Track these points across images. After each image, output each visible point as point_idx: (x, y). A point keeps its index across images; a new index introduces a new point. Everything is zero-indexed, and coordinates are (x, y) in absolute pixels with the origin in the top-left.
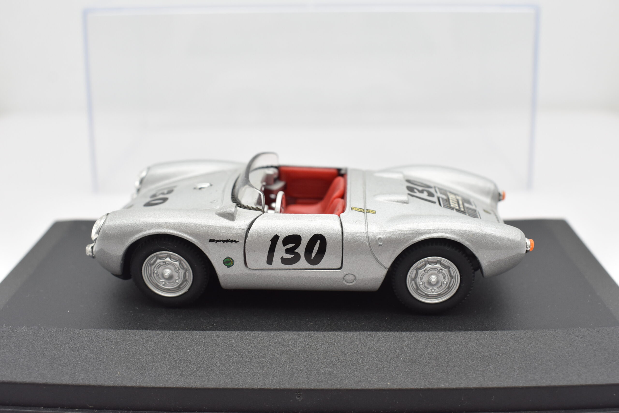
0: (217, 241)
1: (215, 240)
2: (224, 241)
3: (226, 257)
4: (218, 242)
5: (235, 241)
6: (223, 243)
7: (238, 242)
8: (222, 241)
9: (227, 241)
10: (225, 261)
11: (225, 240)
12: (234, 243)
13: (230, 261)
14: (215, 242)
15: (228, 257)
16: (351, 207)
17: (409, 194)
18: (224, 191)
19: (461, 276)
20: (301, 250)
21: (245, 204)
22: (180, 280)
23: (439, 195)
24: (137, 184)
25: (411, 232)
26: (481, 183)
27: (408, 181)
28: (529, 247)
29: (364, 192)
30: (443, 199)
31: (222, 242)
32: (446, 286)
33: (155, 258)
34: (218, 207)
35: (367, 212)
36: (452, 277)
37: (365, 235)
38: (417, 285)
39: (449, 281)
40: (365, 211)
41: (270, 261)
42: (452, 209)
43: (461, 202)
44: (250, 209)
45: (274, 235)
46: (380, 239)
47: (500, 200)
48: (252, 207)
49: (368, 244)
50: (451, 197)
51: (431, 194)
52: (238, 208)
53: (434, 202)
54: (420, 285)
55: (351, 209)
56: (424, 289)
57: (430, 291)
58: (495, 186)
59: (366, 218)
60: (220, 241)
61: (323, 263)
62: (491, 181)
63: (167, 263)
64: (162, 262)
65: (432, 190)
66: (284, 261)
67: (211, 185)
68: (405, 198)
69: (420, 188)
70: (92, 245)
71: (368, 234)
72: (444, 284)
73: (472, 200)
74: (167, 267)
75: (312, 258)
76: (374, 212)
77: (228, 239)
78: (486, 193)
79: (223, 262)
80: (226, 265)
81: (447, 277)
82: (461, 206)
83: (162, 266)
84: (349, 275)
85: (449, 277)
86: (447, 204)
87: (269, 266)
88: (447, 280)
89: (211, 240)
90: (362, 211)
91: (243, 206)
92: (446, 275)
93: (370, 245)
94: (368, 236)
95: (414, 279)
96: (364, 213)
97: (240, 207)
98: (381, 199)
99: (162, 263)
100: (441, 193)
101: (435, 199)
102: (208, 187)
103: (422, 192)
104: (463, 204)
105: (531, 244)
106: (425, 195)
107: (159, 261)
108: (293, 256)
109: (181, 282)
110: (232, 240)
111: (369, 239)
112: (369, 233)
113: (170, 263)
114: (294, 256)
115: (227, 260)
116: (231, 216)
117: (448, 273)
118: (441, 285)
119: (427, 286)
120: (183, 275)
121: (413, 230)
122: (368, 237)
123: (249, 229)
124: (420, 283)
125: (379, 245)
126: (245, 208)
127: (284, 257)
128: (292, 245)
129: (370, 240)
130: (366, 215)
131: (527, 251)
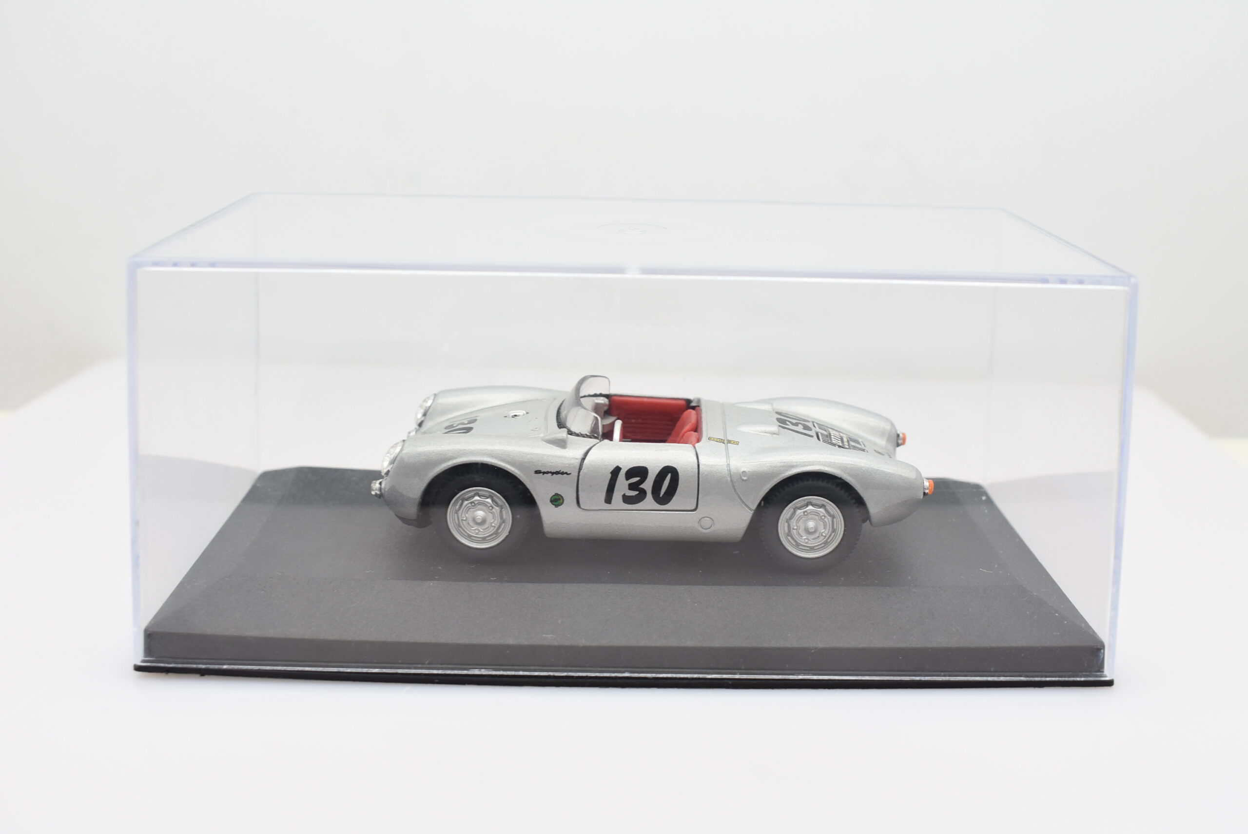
0: (544, 473)
1: (542, 471)
2: (553, 473)
3: (554, 494)
4: (545, 475)
5: (566, 473)
6: (552, 475)
7: (570, 474)
8: (551, 472)
9: (557, 473)
10: (552, 499)
11: (555, 471)
12: (565, 475)
13: (559, 499)
14: (542, 474)
15: (557, 493)
16: (709, 437)
17: (780, 426)
18: (546, 418)
19: (845, 531)
20: (648, 485)
21: (577, 432)
22: (496, 522)
23: (818, 430)
24: (420, 416)
25: (782, 464)
26: (874, 422)
27: (777, 413)
28: (927, 489)
29: (724, 422)
30: (822, 434)
31: (550, 474)
32: (824, 538)
33: (461, 501)
34: (542, 435)
35: (728, 443)
36: (834, 530)
37: (726, 468)
38: (790, 528)
39: (829, 534)
40: (726, 442)
41: (608, 500)
42: (834, 445)
43: (845, 440)
44: (584, 437)
45: (615, 466)
46: (744, 473)
47: (898, 445)
48: (586, 435)
49: (729, 479)
50: (832, 432)
51: (806, 428)
52: (569, 436)
53: (812, 436)
54: (793, 529)
55: (709, 439)
56: (797, 536)
57: (804, 539)
58: (892, 425)
59: (727, 449)
60: (548, 473)
61: (674, 503)
62: (887, 420)
63: (476, 502)
64: (470, 503)
65: (810, 425)
66: (627, 499)
67: (527, 413)
68: (775, 428)
69: (794, 421)
70: (381, 480)
71: (729, 467)
72: (822, 535)
73: (860, 440)
74: (477, 508)
75: (661, 496)
76: (737, 443)
77: (558, 470)
78: (882, 434)
79: (549, 501)
80: (553, 504)
81: (828, 528)
82: (846, 443)
83: (470, 508)
84: (705, 519)
85: (831, 529)
86: (827, 439)
87: (607, 506)
88: (826, 532)
89: (538, 472)
90: (722, 441)
91: (575, 433)
92: (828, 525)
93: (732, 481)
94: (730, 469)
95: (788, 521)
96: (724, 443)
97: (571, 434)
98: (745, 429)
99: (470, 505)
100: (820, 428)
101: (813, 433)
102: (524, 415)
103: (796, 424)
104: (848, 441)
105: (930, 485)
106: (800, 428)
107: (466, 502)
108: (637, 492)
109: (498, 524)
110: (563, 472)
111: (730, 474)
112: (731, 466)
113: (480, 503)
114: (638, 494)
115: (556, 497)
116: (561, 444)
117: (831, 522)
118: (819, 537)
119: (801, 533)
120: (499, 515)
121: (784, 462)
122: (729, 471)
123: (583, 459)
124: (794, 526)
125: (743, 480)
126: (577, 435)
127: (626, 494)
128: (637, 479)
129: (732, 473)
130: (727, 446)
131: (924, 493)
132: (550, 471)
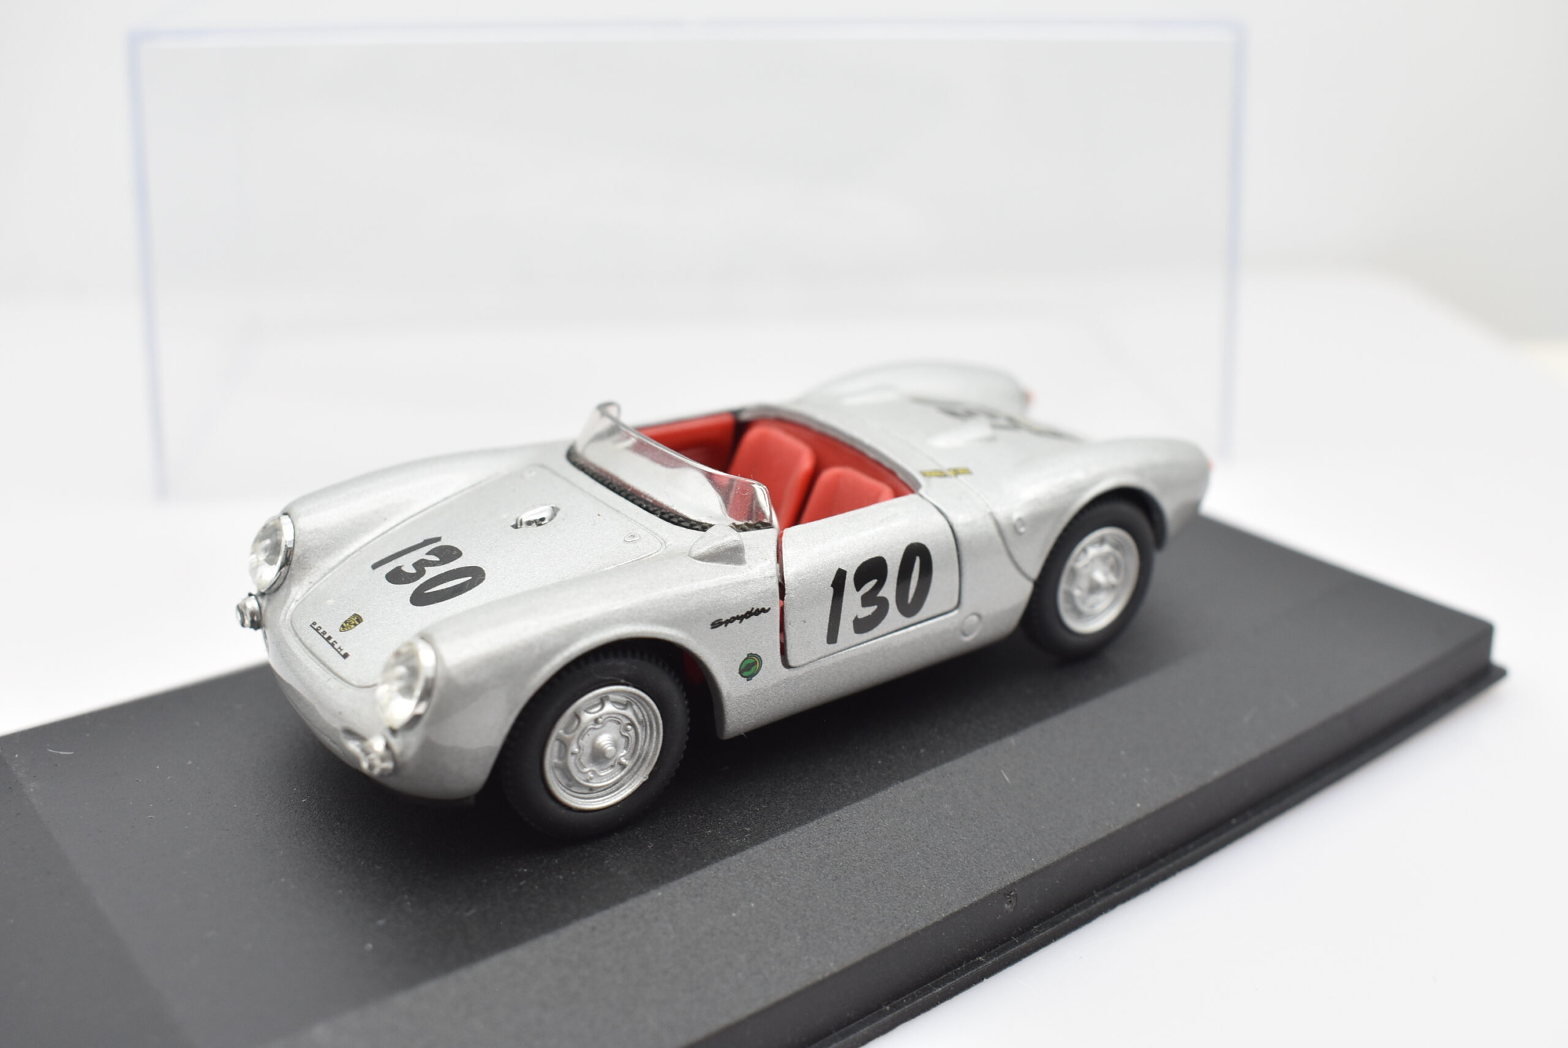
0: (727, 622)
1: (724, 620)
2: (740, 618)
3: (746, 656)
4: (730, 625)
5: (760, 611)
6: (740, 622)
7: (769, 609)
8: (738, 617)
9: (749, 615)
10: (743, 666)
11: (743, 613)
12: (762, 614)
13: (754, 664)
14: (724, 625)
15: (751, 654)
16: (919, 472)
20: (889, 591)
31: (737, 621)
35: (954, 475)
40: (951, 474)
41: (833, 634)
45: (835, 572)
46: (1020, 521)
48: (745, 524)
49: (999, 539)
59: (963, 486)
60: (733, 620)
61: (928, 606)
63: (604, 717)
64: (592, 719)
66: (860, 625)
67: (556, 509)
71: (995, 517)
74: (603, 728)
75: (909, 600)
76: (968, 471)
77: (749, 610)
79: (738, 671)
80: (744, 677)
83: (591, 729)
84: (971, 617)
87: (832, 647)
89: (716, 624)
90: (944, 474)
93: (1004, 540)
94: (997, 521)
99: (592, 723)
102: (554, 514)
107: (587, 718)
108: (875, 607)
110: (758, 610)
111: (1000, 529)
113: (610, 717)
114: (876, 609)
115: (750, 661)
116: (733, 556)
122: (997, 524)
125: (1020, 532)
127: (859, 617)
128: (873, 582)
129: (1002, 527)
130: (959, 480)
132: (735, 615)
